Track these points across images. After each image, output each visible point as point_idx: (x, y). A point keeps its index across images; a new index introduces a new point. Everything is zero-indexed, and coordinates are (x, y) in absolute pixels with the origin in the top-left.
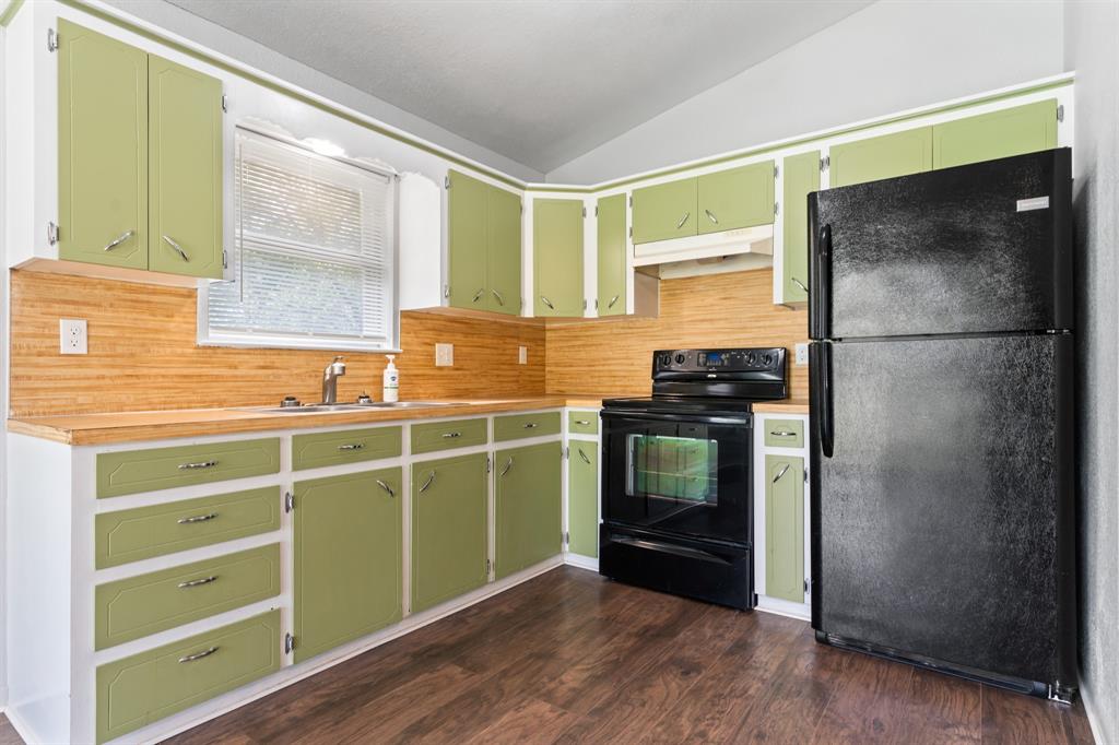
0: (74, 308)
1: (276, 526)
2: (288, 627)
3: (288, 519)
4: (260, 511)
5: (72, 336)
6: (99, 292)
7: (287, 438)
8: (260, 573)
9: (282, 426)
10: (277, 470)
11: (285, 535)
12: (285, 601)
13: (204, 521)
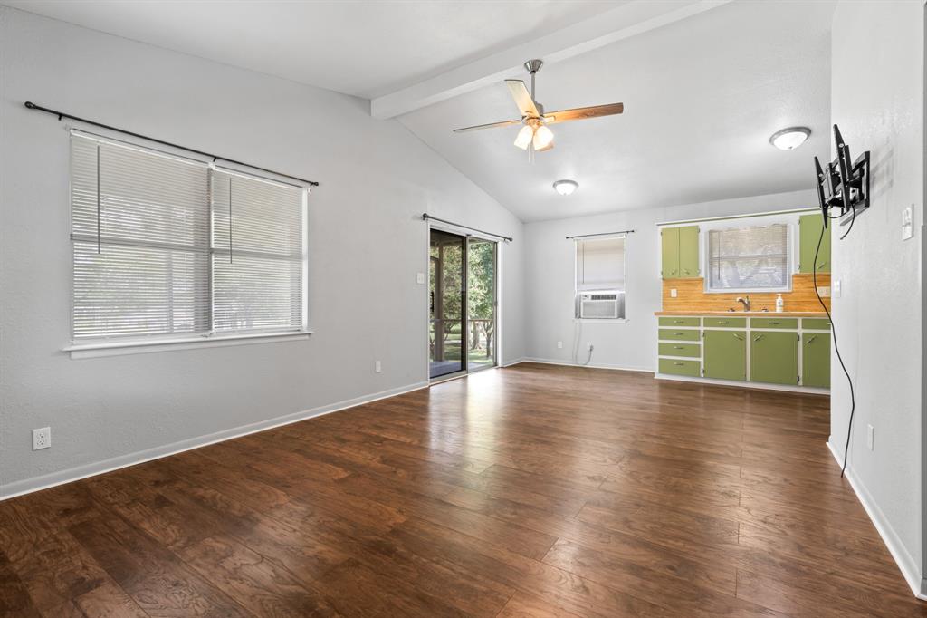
0: (674, 286)
1: (699, 340)
2: (702, 367)
3: (702, 339)
4: (695, 335)
5: (674, 293)
6: (679, 282)
7: (702, 318)
8: (695, 351)
9: (701, 315)
10: (699, 326)
11: (701, 343)
12: (701, 359)
13: (681, 335)
